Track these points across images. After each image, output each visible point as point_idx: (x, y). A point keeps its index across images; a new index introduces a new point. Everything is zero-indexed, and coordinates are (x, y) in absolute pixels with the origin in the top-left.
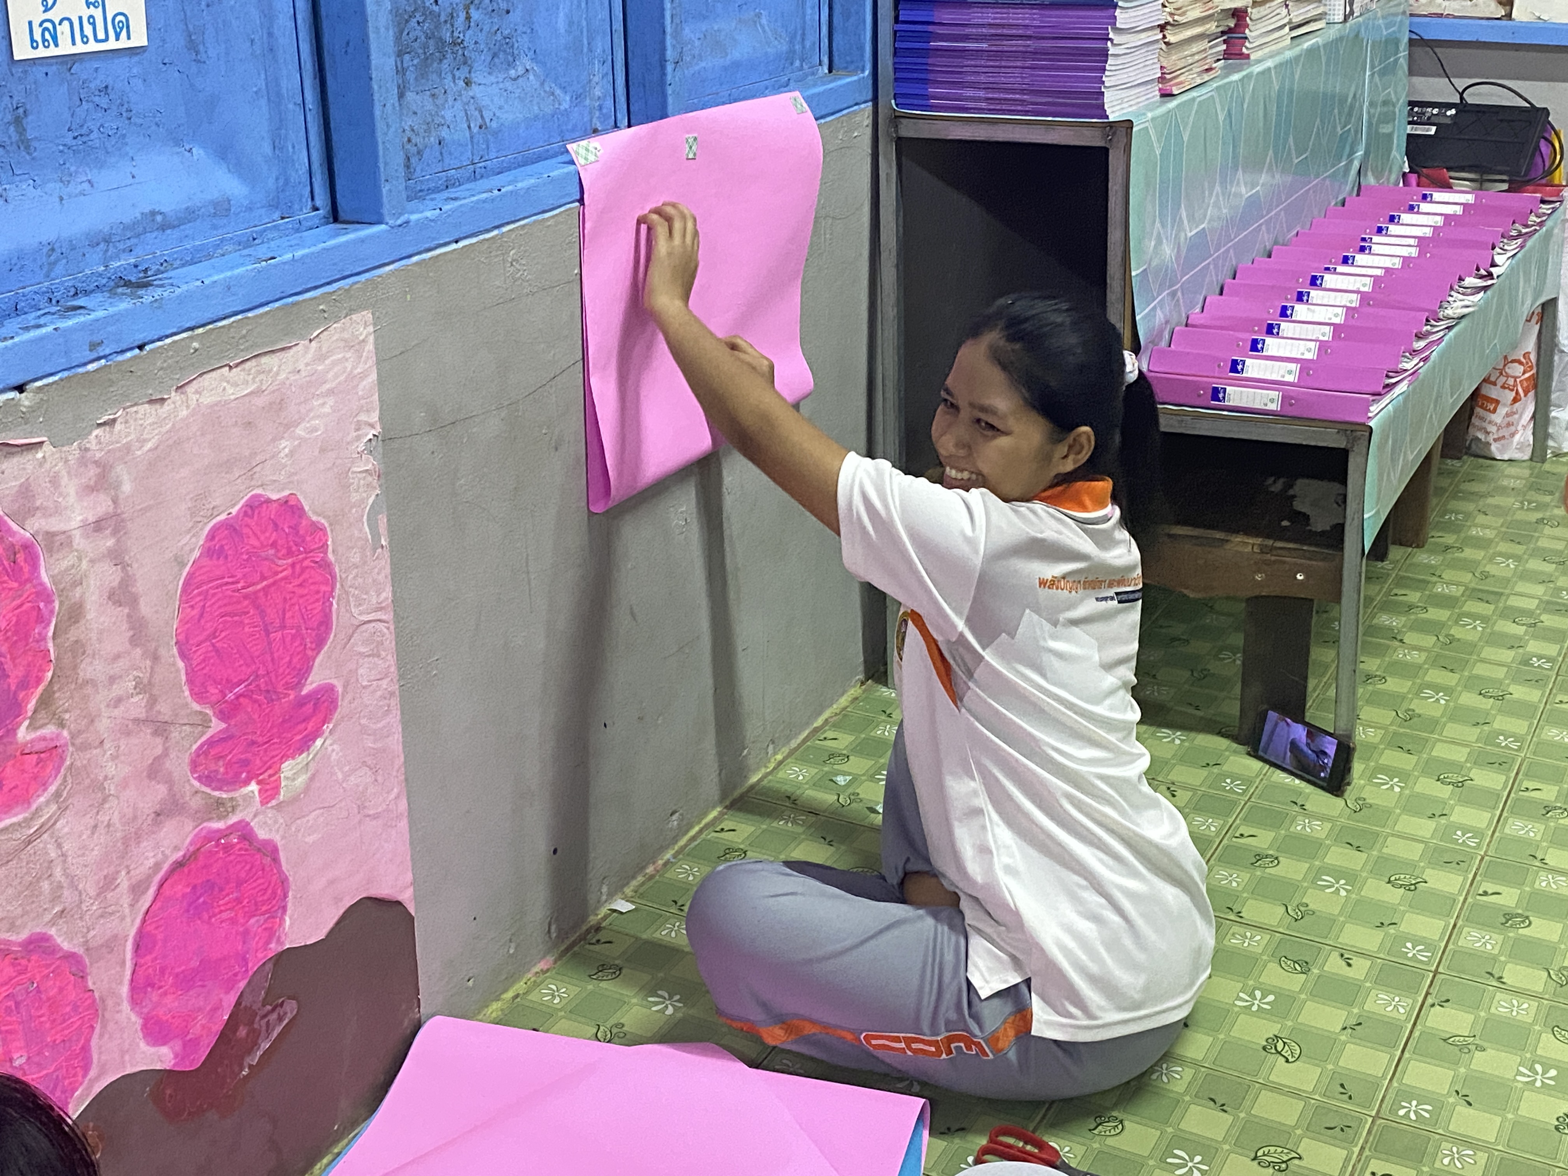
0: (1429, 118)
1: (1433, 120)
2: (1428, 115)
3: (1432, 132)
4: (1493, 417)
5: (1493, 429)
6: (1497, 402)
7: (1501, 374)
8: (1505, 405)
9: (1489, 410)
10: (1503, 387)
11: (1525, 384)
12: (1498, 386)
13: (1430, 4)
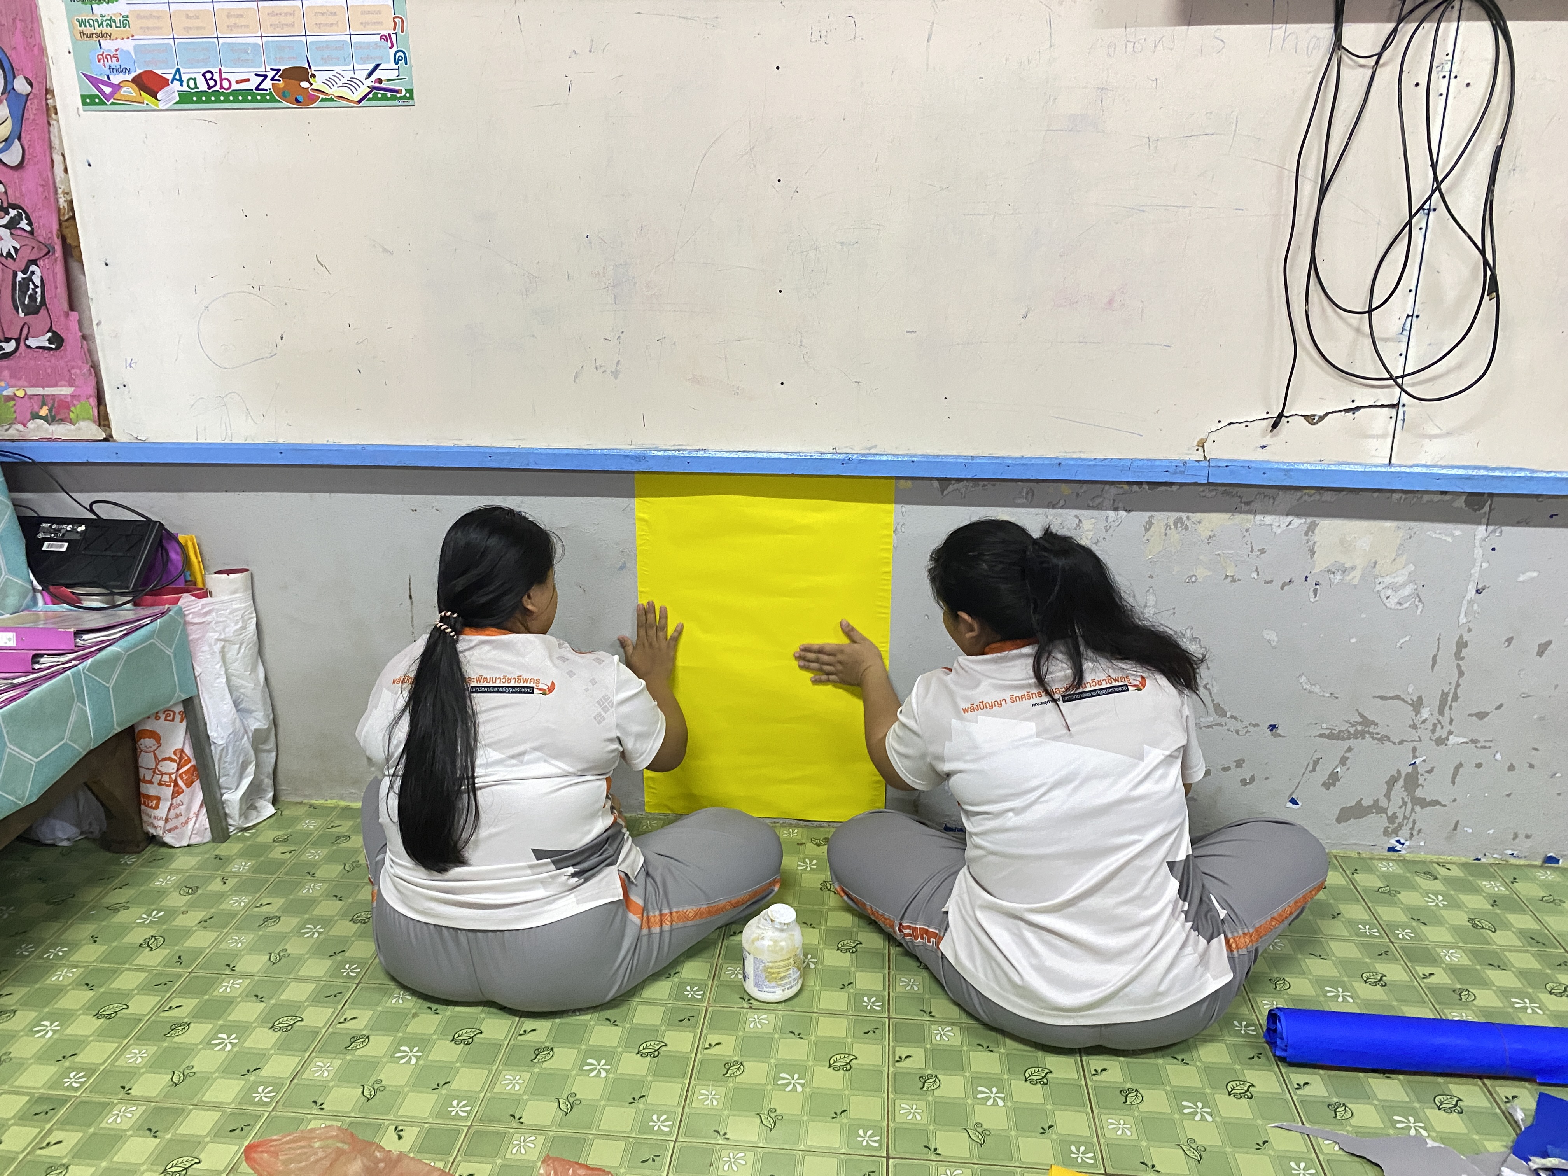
0: (63, 535)
1: (66, 537)
2: (63, 531)
3: (64, 549)
4: (156, 813)
5: (161, 823)
6: (158, 798)
7: (154, 772)
8: (166, 800)
9: (151, 807)
10: (160, 784)
11: (185, 777)
12: (156, 784)
13: (38, 429)
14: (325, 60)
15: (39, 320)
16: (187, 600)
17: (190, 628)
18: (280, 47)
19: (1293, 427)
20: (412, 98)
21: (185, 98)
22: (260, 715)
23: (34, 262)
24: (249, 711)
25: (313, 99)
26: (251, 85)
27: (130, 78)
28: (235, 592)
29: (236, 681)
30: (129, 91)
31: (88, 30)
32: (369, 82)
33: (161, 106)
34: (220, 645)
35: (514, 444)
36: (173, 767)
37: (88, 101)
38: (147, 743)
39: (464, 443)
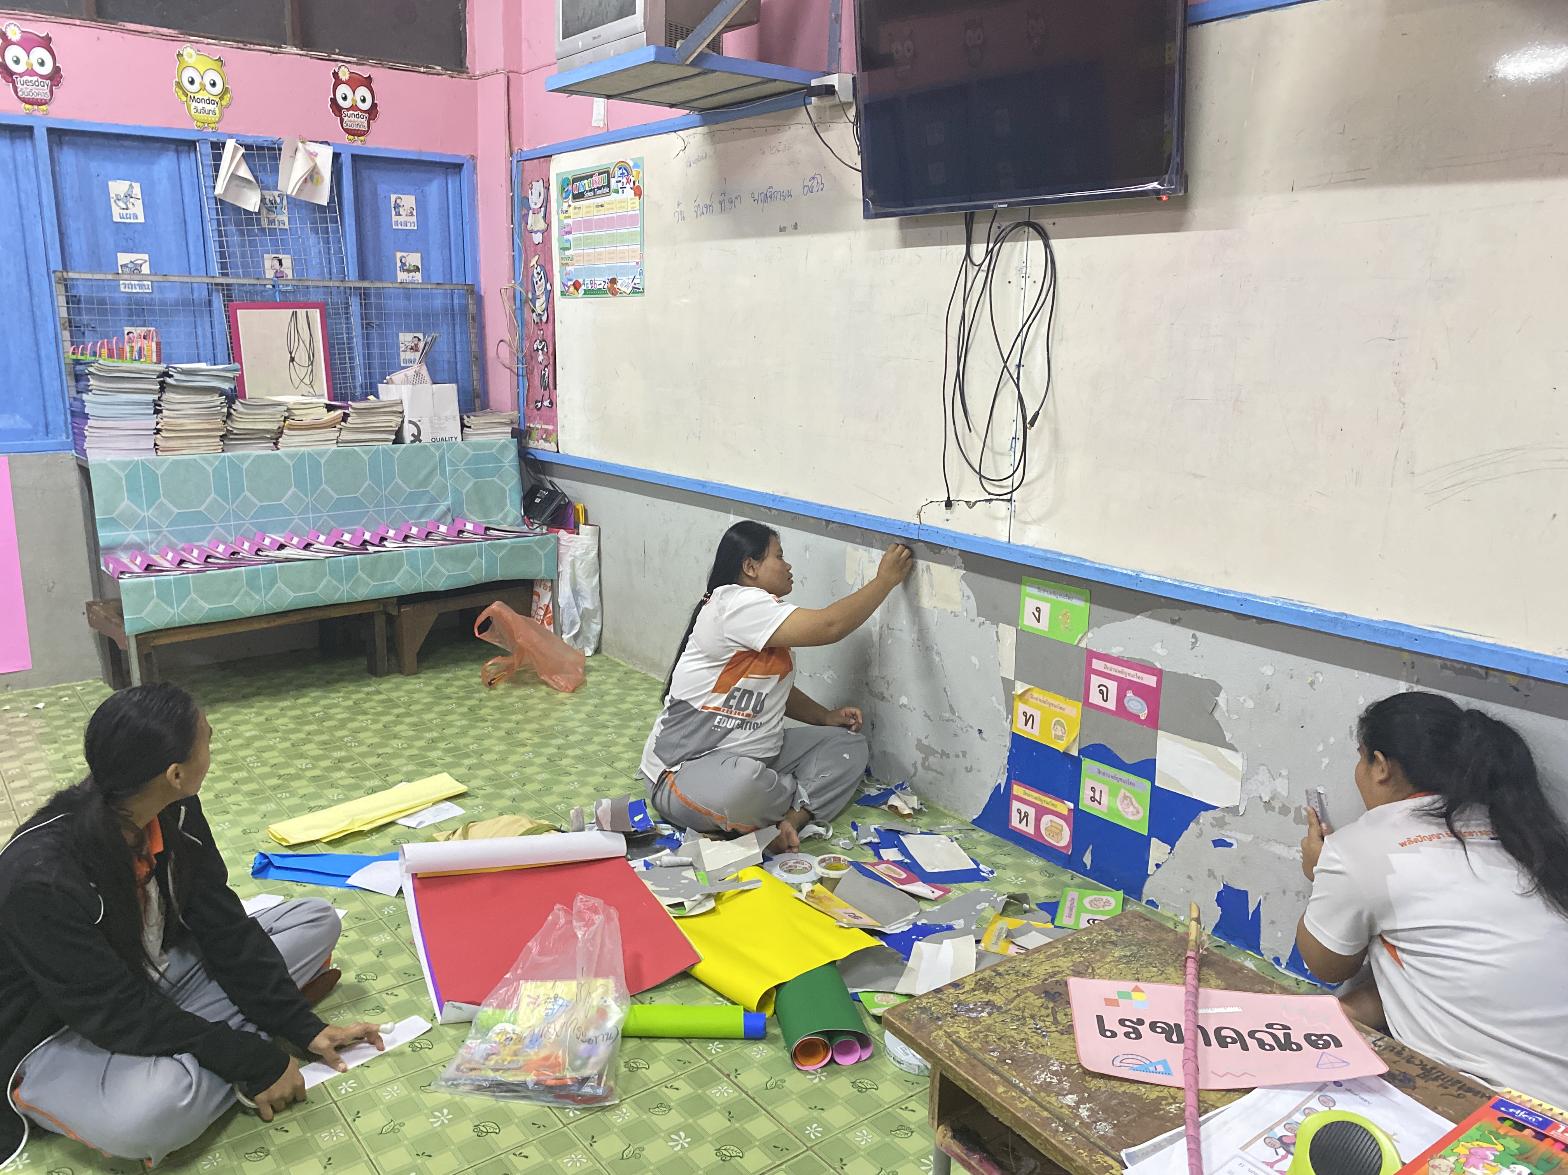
1: (542, 497)
2: (543, 494)
3: (538, 502)
13: (542, 444)
14: (622, 275)
15: (547, 393)
16: (562, 533)
17: (561, 547)
18: (610, 268)
19: (960, 508)
20: (643, 292)
21: (586, 292)
22: (589, 601)
23: (546, 366)
24: (585, 598)
25: (617, 293)
26: (601, 287)
27: (572, 283)
28: (587, 535)
29: (579, 580)
30: (572, 289)
31: (564, 262)
32: (632, 285)
33: (580, 296)
34: (570, 559)
35: (667, 472)
36: (542, 613)
37: (563, 293)
38: (535, 597)
39: (653, 469)
